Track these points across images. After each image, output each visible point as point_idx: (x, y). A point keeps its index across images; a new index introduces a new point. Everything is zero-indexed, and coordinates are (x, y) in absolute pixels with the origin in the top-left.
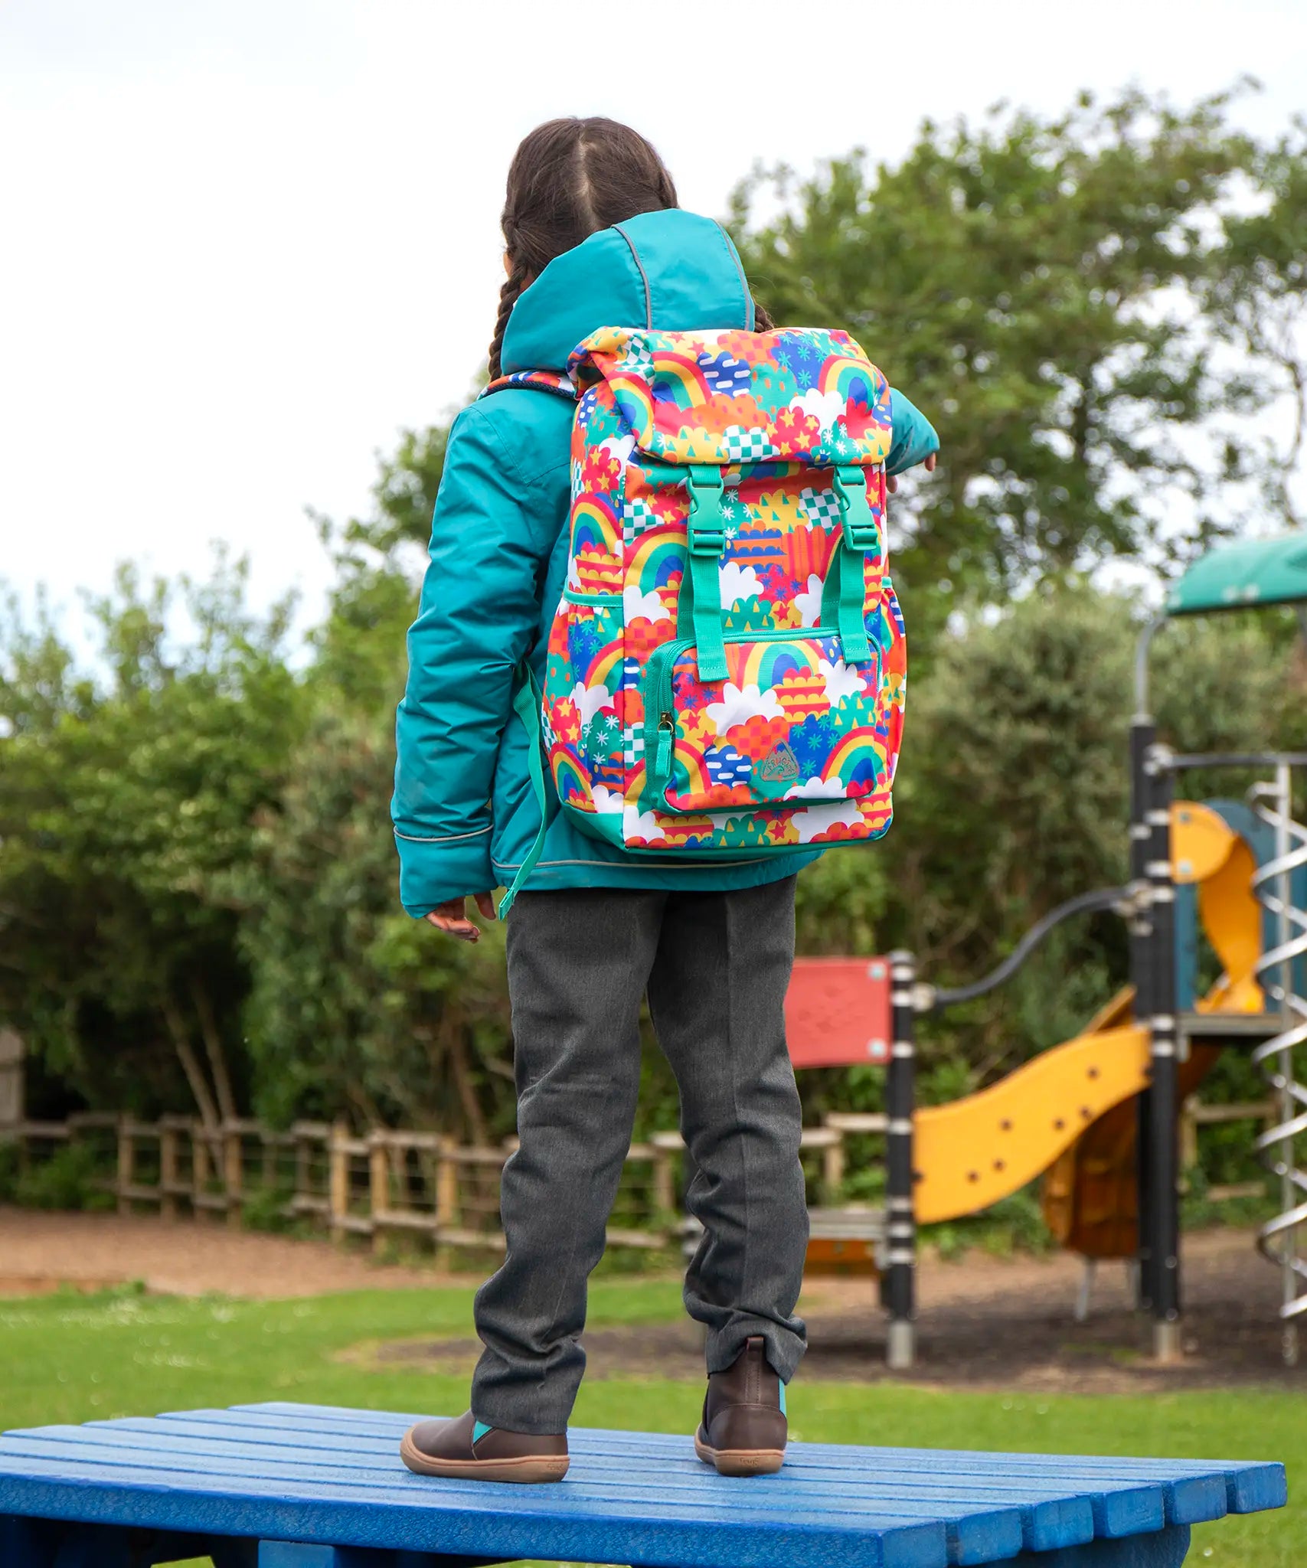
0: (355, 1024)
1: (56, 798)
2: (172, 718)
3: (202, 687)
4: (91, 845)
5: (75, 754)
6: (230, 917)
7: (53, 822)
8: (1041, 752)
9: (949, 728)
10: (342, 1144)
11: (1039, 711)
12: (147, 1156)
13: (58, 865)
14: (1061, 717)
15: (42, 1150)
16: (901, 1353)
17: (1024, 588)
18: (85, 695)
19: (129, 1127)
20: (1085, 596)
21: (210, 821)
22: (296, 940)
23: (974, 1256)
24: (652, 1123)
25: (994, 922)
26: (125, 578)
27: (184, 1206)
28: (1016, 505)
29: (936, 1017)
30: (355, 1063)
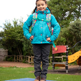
0: (30, 49)
1: (10, 34)
2: (18, 28)
3: (20, 26)
4: (12, 37)
5: (11, 31)
6: (22, 42)
7: (10, 35)
8: (76, 31)
9: (70, 29)
10: (29, 57)
11: (76, 28)
12: (16, 58)
13: (10, 38)
14: (78, 29)
15: (9, 57)
16: (67, 72)
17: (75, 20)
18: (12, 27)
19: (15, 56)
20: (80, 21)
21: (21, 35)
22: (26, 43)
23: (72, 65)
24: (50, 56)
25: (73, 43)
26: (15, 19)
27: (19, 61)
28: (75, 14)
29: (69, 49)
30: (30, 52)
